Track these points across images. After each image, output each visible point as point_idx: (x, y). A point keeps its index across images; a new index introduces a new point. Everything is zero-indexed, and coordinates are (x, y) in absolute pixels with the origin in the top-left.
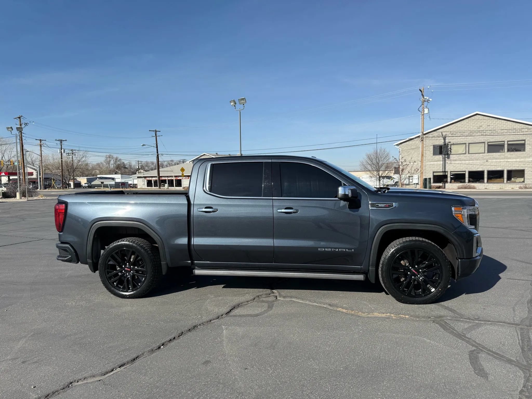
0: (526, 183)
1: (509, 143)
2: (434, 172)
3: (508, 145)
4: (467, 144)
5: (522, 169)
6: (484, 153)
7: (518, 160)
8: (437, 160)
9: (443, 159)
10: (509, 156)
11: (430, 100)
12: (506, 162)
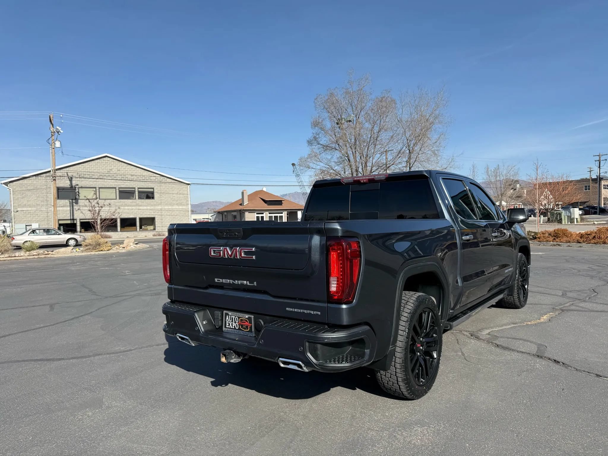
0: (157, 230)
1: (139, 190)
2: (59, 220)
3: (139, 192)
4: (97, 189)
5: (153, 216)
6: (116, 199)
7: (149, 208)
8: (62, 205)
9: (70, 204)
10: (140, 204)
11: (60, 132)
12: (138, 209)
